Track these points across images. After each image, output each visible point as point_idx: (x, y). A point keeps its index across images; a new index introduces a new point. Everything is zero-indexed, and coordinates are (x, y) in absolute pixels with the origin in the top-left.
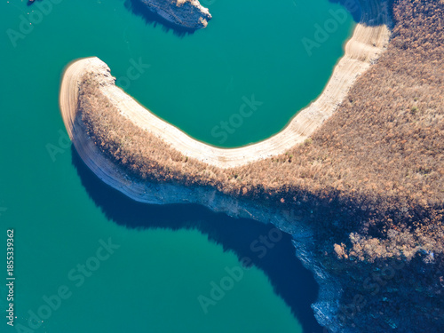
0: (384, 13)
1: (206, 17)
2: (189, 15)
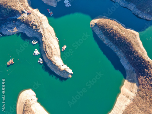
0: (135, 78)
1: (71, 74)
2: (65, 74)
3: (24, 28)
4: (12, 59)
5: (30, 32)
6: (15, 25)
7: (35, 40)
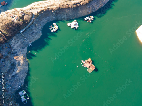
3: (20, 42)
4: (83, 64)
5: (33, 33)
6: (7, 57)
7: (51, 27)
